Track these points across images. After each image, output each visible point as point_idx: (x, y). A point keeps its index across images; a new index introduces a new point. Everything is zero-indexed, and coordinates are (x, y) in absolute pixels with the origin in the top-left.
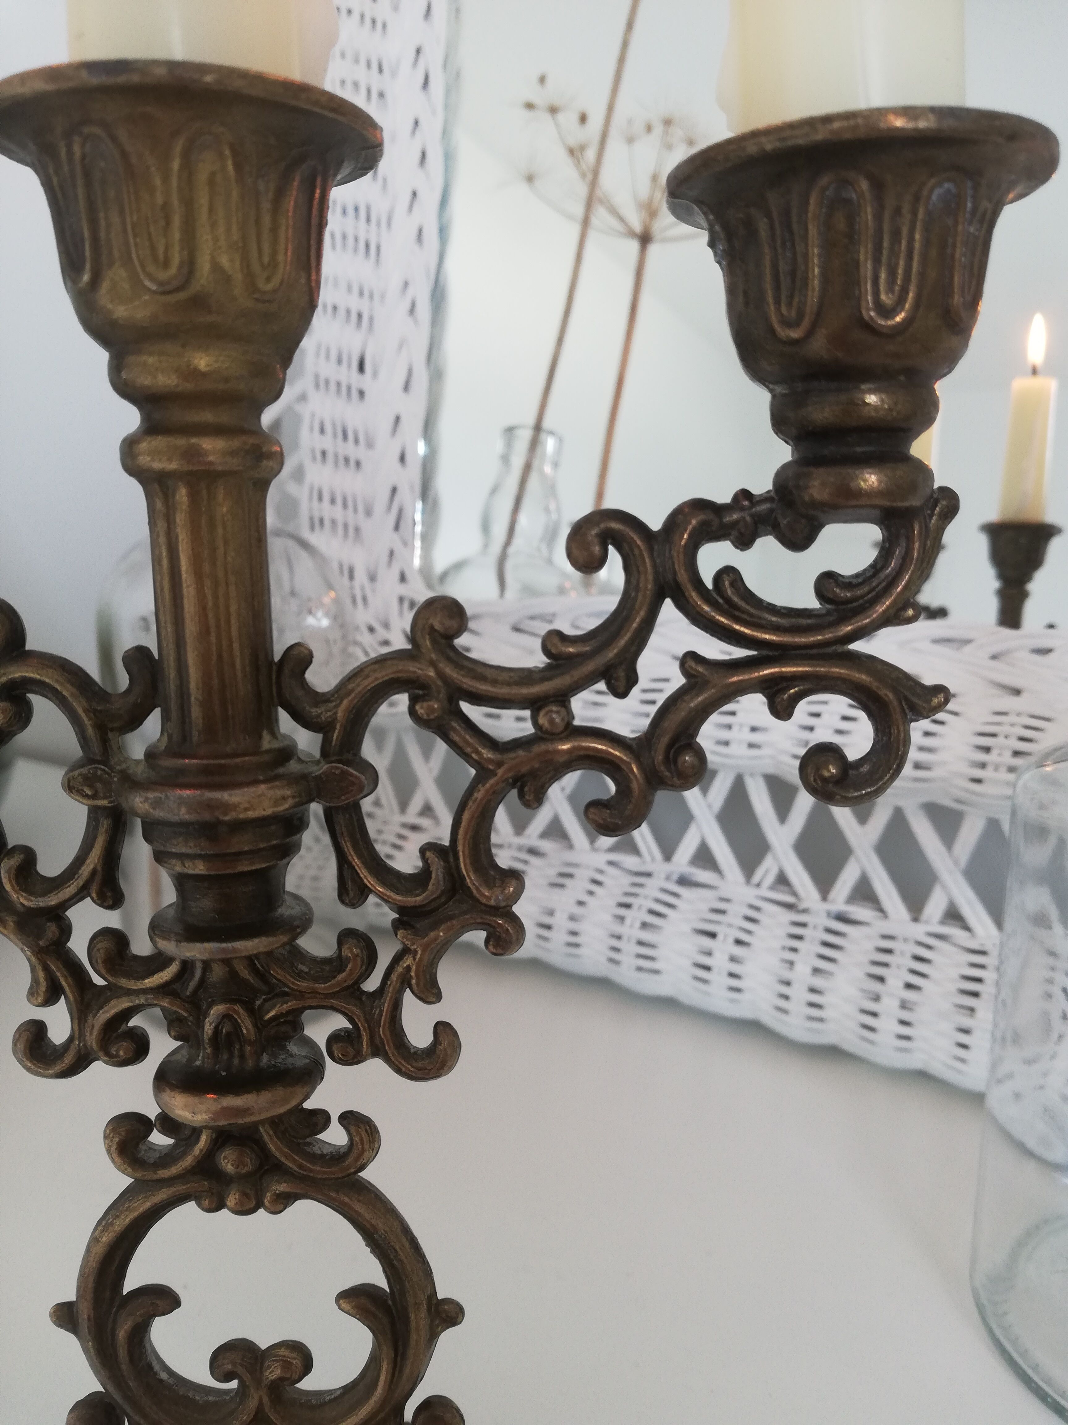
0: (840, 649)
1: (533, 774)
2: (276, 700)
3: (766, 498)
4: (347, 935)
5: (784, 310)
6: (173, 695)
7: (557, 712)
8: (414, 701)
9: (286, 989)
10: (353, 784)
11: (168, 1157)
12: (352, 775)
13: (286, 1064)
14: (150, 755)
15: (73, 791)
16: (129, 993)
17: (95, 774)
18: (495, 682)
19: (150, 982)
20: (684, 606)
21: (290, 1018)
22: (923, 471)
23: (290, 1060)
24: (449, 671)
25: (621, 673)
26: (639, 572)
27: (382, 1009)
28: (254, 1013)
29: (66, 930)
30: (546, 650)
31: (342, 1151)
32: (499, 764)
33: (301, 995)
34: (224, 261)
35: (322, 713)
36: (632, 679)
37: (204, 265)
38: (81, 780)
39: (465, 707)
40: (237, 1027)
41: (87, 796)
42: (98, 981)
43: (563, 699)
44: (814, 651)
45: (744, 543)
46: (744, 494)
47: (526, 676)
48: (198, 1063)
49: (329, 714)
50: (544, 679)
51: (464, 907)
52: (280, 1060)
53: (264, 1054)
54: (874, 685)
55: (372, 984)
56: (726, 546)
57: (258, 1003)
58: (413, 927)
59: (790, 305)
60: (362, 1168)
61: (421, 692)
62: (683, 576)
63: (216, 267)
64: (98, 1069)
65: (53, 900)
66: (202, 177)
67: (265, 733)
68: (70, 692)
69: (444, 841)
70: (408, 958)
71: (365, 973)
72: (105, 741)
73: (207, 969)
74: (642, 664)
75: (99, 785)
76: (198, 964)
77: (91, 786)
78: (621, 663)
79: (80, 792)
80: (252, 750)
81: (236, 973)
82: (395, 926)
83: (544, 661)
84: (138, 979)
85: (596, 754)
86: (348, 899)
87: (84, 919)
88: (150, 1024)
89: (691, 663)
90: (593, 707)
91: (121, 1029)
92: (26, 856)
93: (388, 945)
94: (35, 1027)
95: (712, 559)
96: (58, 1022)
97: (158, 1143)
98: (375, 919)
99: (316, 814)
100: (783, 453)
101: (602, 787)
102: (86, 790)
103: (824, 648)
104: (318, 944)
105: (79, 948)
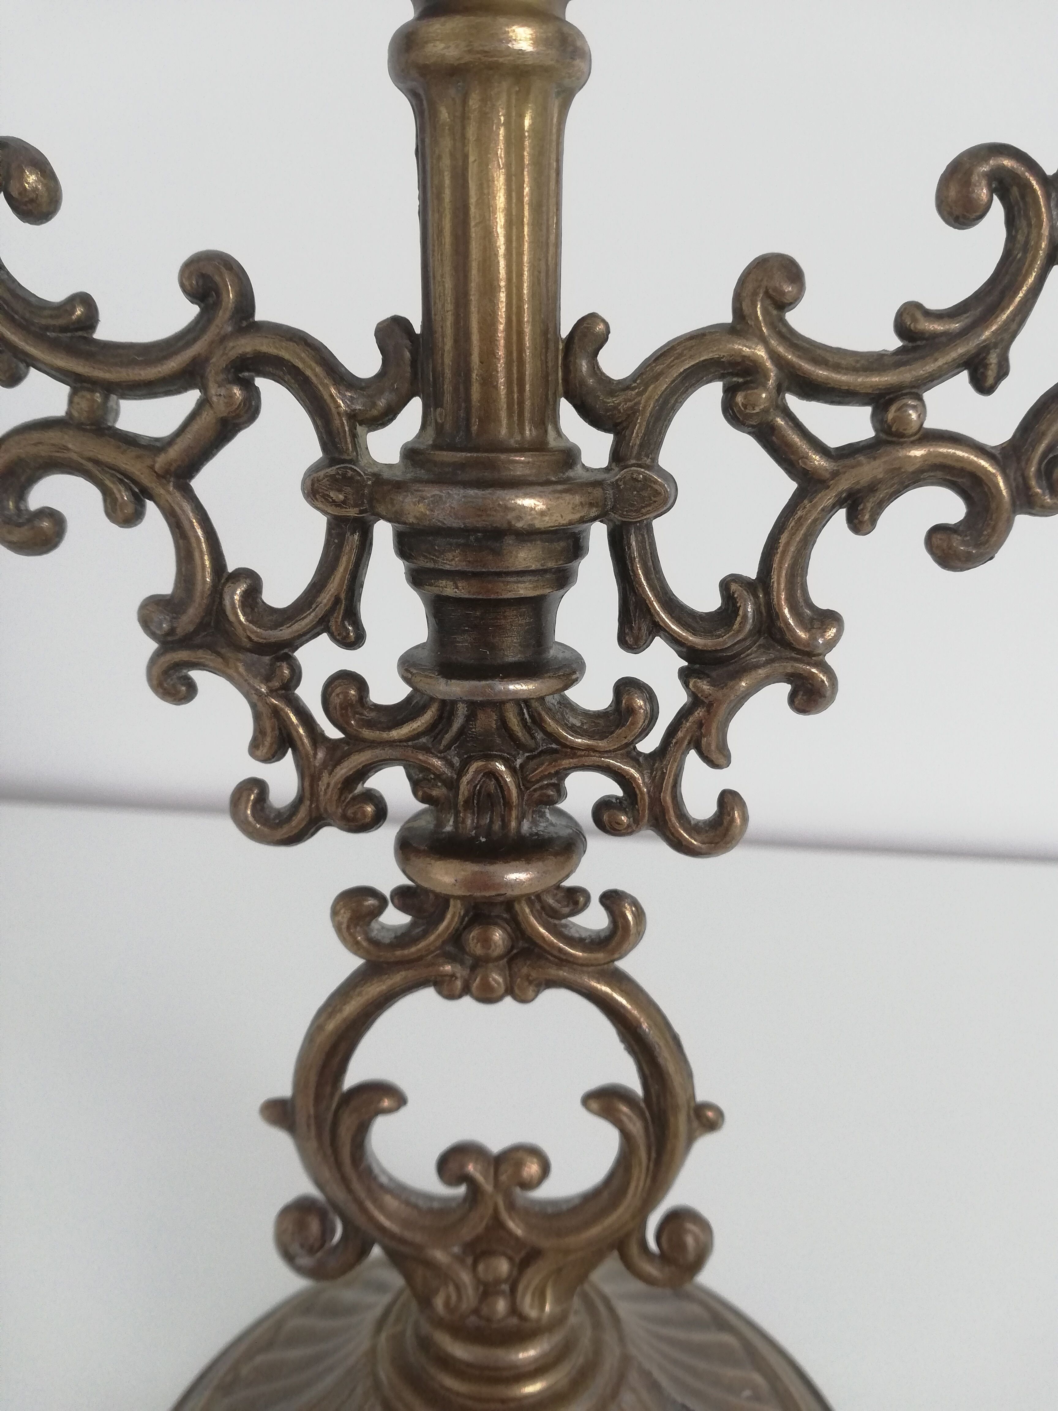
1: (872, 488)
2: (561, 388)
4: (625, 685)
6: (448, 373)
7: (903, 407)
8: (729, 392)
9: (554, 746)
10: (657, 493)
11: (405, 936)
12: (656, 482)
13: (549, 833)
15: (317, 496)
16: (373, 744)
17: (344, 476)
18: (837, 368)
19: (395, 734)
21: (554, 781)
23: (551, 829)
24: (783, 350)
26: (1029, 225)
27: (665, 771)
29: (294, 675)
30: (902, 329)
31: (603, 935)
32: (834, 474)
33: (573, 750)
35: (617, 403)
36: (1003, 371)
38: (328, 483)
39: (793, 402)
40: (499, 786)
41: (335, 503)
42: (333, 733)
43: (915, 392)
47: (874, 361)
48: (449, 828)
49: (629, 404)
50: (894, 365)
52: (542, 829)
53: (525, 820)
55: (648, 745)
57: (520, 762)
58: (707, 674)
60: (619, 956)
61: (741, 380)
64: (328, 834)
65: (285, 633)
67: (550, 427)
68: (314, 372)
69: (751, 572)
70: (699, 713)
71: (645, 731)
72: (354, 436)
73: (471, 717)
74: (1017, 352)
75: (348, 489)
76: (462, 710)
77: (340, 491)
78: (995, 345)
79: (326, 498)
80: (539, 446)
81: (503, 723)
82: (685, 675)
83: (893, 343)
84: (384, 729)
85: (954, 464)
86: (631, 639)
87: (319, 659)
88: (391, 784)
90: (950, 405)
91: (358, 789)
92: (251, 581)
93: (672, 699)
94: (255, 787)
96: (282, 782)
97: (393, 919)
98: (660, 667)
99: (598, 536)
101: (951, 508)
102: (334, 494)
104: (592, 695)
105: (309, 695)
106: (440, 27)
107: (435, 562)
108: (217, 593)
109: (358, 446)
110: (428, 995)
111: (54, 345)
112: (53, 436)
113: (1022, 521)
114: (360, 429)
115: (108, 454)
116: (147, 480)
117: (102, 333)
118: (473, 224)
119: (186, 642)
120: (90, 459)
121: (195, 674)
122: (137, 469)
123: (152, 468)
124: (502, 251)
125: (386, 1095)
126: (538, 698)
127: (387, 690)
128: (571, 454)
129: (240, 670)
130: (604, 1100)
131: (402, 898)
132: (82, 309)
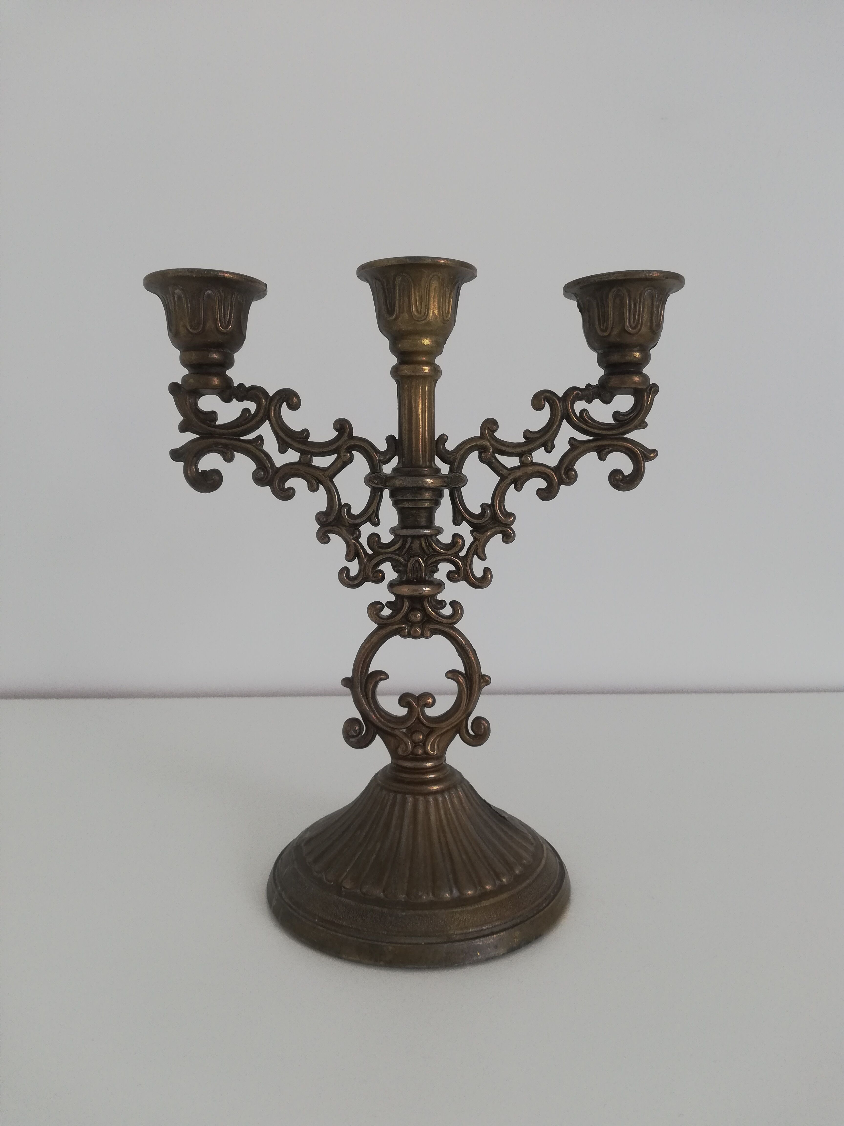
0: (621, 436)
1: (520, 478)
2: (435, 453)
3: (596, 387)
4: (455, 535)
5: (602, 327)
6: (406, 448)
7: (528, 458)
8: (480, 453)
9: (435, 553)
10: (462, 479)
11: (390, 617)
12: (462, 476)
14: (394, 470)
15: (370, 482)
16: (383, 553)
17: (377, 476)
18: (508, 447)
19: (389, 550)
20: (570, 422)
21: (435, 565)
22: (647, 378)
24: (493, 442)
25: (549, 445)
26: (555, 410)
27: (468, 562)
28: (425, 561)
29: (359, 534)
30: (525, 437)
31: (450, 616)
32: (508, 475)
33: (440, 554)
35: (451, 457)
36: (553, 447)
38: (373, 478)
39: (497, 455)
40: (419, 565)
41: (375, 483)
42: (370, 552)
43: (529, 453)
44: (613, 437)
45: (589, 401)
46: (589, 385)
47: (518, 445)
48: (404, 579)
49: (454, 457)
50: (524, 446)
51: (496, 526)
52: (432, 579)
53: (428, 575)
54: (632, 448)
55: (462, 554)
56: (583, 402)
57: (426, 558)
58: (478, 532)
59: (603, 325)
60: (456, 623)
61: (483, 450)
62: (570, 412)
64: (368, 584)
65: (359, 521)
67: (433, 463)
68: (370, 449)
69: (489, 502)
70: (477, 543)
71: (461, 550)
72: (380, 466)
73: (412, 543)
74: (556, 442)
75: (378, 480)
76: (409, 540)
77: (376, 480)
78: (549, 440)
80: (430, 467)
81: (421, 544)
82: (472, 532)
83: (523, 440)
84: (385, 549)
85: (541, 471)
86: (456, 522)
87: (366, 530)
88: (387, 568)
89: (572, 441)
90: (540, 456)
91: (377, 569)
92: (348, 507)
93: (469, 539)
94: (346, 569)
95: (579, 406)
96: (354, 568)
97: (386, 612)
98: (465, 530)
99: (446, 492)
100: (601, 372)
101: (542, 484)
102: (374, 481)
103: (616, 437)
104: (445, 538)
105: (363, 540)
106: (405, 367)
107: (403, 497)
108: (339, 511)
109: (381, 469)
110: (397, 638)
111: (298, 443)
112: (296, 466)
113: (562, 487)
114: (381, 464)
115: (311, 471)
116: (321, 478)
117: (310, 439)
118: (413, 412)
119: (330, 524)
120: (305, 473)
121: (330, 535)
122: (319, 475)
123: (322, 475)
124: (421, 419)
125: (382, 675)
126: (431, 536)
127: (387, 538)
128: (438, 470)
129: (345, 532)
130: (452, 674)
131: (390, 604)
132: (305, 433)
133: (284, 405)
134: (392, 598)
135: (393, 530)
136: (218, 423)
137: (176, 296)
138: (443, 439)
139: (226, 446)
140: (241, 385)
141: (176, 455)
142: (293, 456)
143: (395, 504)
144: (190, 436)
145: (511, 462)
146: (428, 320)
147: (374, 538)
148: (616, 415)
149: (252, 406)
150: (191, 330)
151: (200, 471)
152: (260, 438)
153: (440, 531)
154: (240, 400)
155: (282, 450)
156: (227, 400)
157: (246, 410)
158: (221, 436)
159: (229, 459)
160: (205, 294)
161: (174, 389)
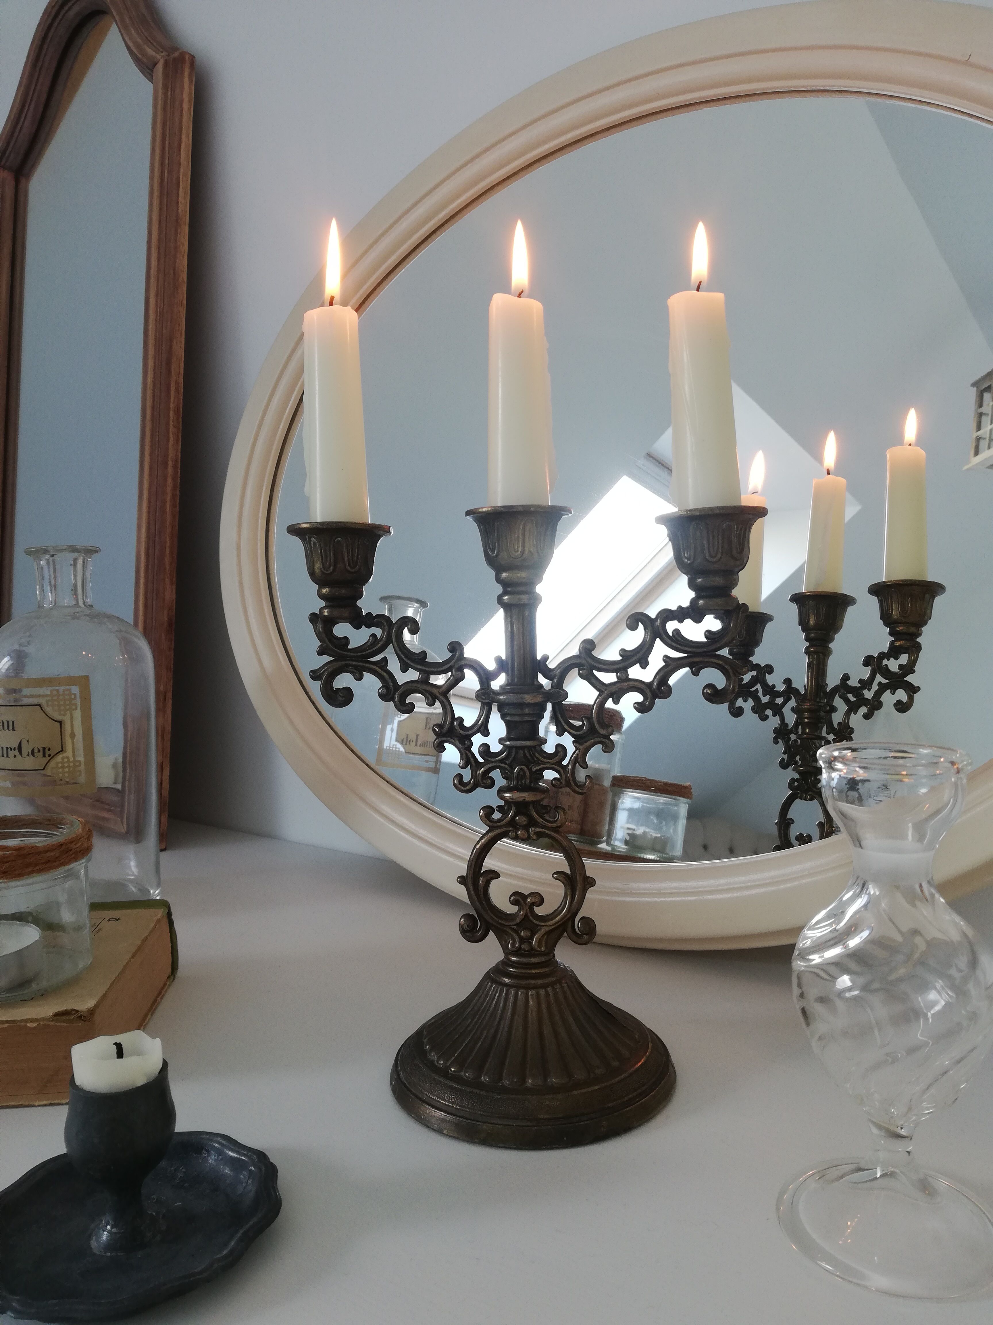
0: (712, 653)
1: (615, 693)
2: (538, 671)
3: (687, 608)
4: (558, 746)
6: (510, 668)
7: (623, 673)
8: (579, 670)
9: (539, 762)
10: (562, 695)
11: (500, 820)
12: (561, 692)
14: (502, 686)
15: (478, 698)
16: (491, 762)
17: (485, 692)
18: (606, 664)
19: (498, 759)
20: (662, 640)
21: (540, 772)
22: (736, 599)
23: (540, 786)
24: (590, 661)
25: (643, 661)
26: (648, 630)
27: (569, 770)
28: (530, 770)
29: (471, 744)
30: (621, 655)
32: (606, 690)
33: (544, 763)
34: (531, 549)
35: (552, 674)
36: (647, 664)
37: (527, 551)
38: (481, 694)
39: (595, 672)
40: (524, 772)
41: (483, 699)
42: (481, 760)
43: (625, 669)
44: (706, 654)
45: (681, 621)
46: (680, 607)
47: (615, 663)
48: (511, 786)
49: (556, 674)
50: (620, 663)
51: (595, 736)
52: (537, 786)
53: (532, 783)
54: (724, 664)
55: (565, 763)
56: (676, 622)
57: (530, 767)
58: (580, 742)
61: (582, 667)
62: (661, 631)
63: (530, 551)
64: (479, 790)
65: (470, 732)
66: (527, 529)
67: (535, 679)
68: (478, 668)
70: (579, 752)
71: (563, 759)
72: (488, 682)
73: (517, 753)
74: (651, 659)
75: (487, 695)
76: (514, 750)
77: (484, 696)
78: (644, 657)
79: (481, 697)
80: (533, 684)
81: (525, 754)
82: (574, 742)
83: (620, 658)
84: (494, 758)
85: (637, 686)
86: (560, 733)
87: (477, 740)
88: (496, 774)
89: (666, 658)
90: (635, 672)
91: (487, 776)
92: (461, 720)
93: (571, 749)
94: (460, 777)
95: (671, 626)
96: (467, 775)
97: (497, 816)
98: (567, 741)
99: (549, 706)
100: (692, 594)
101: (639, 697)
102: (483, 697)
103: (708, 654)
104: (549, 748)
105: (475, 749)
106: (507, 597)
107: (507, 711)
108: (452, 723)
109: (489, 685)
110: (506, 840)
111: (417, 663)
112: (416, 685)
113: (658, 701)
115: (429, 688)
116: (438, 695)
117: (428, 660)
118: (515, 636)
119: (444, 735)
120: (423, 690)
121: (446, 745)
122: (435, 691)
123: (439, 692)
124: (522, 641)
125: (494, 875)
126: (534, 747)
127: (496, 748)
128: (541, 686)
129: (457, 743)
130: (560, 875)
131: (500, 808)
132: (424, 654)
133: (406, 631)
134: (502, 803)
135: (501, 741)
136: (349, 647)
137: (312, 543)
138: (546, 658)
139: (356, 667)
140: (369, 614)
141: (315, 675)
142: (413, 675)
143: (503, 717)
144: (326, 659)
145: (608, 678)
146: (524, 557)
147: (485, 748)
148: (708, 634)
149: (378, 632)
150: (324, 571)
151: (335, 689)
152: (385, 660)
153: (545, 741)
154: (369, 626)
155: (404, 670)
156: (357, 627)
157: (374, 636)
158: (351, 658)
159: (359, 678)
160: (336, 541)
161: (314, 618)
